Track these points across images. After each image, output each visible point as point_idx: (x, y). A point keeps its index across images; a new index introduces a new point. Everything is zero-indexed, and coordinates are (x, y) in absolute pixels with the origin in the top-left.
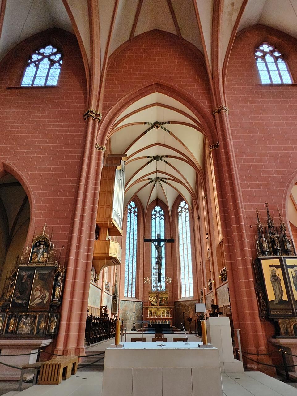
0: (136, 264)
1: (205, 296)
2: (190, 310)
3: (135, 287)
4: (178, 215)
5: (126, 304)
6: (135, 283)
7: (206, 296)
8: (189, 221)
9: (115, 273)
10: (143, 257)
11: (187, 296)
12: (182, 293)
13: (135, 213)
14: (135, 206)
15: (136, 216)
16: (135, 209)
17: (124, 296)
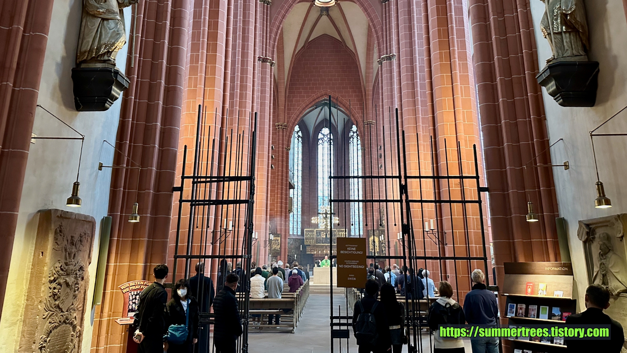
3: (300, 224)
4: (349, 140)
5: (292, 242)
6: (300, 220)
8: (361, 151)
10: (309, 190)
11: (356, 234)
12: (351, 231)
13: (299, 139)
14: (298, 129)
15: (300, 142)
16: (299, 133)
17: (290, 234)
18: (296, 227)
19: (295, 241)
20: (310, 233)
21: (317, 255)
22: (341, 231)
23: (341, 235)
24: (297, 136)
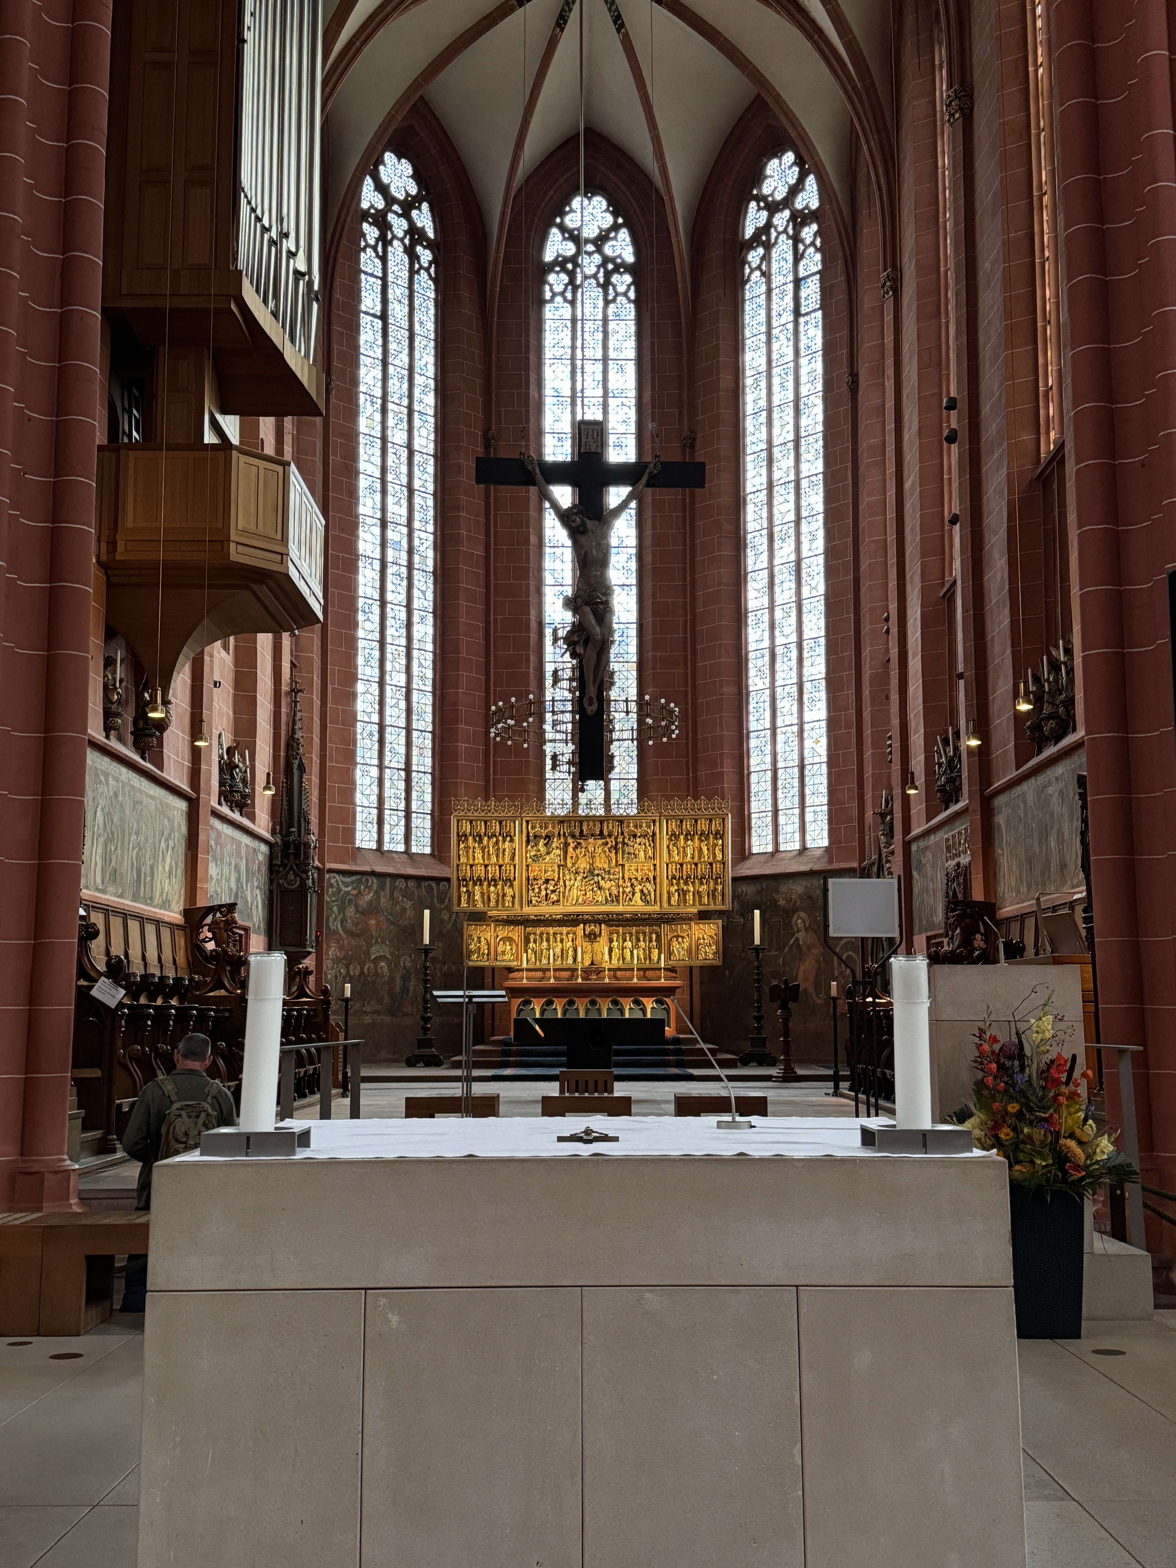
0: (430, 631)
1: (907, 845)
2: (801, 935)
3: (428, 789)
4: (744, 262)
5: (368, 898)
6: (429, 762)
7: (914, 847)
8: (819, 314)
9: (285, 688)
10: (482, 581)
11: (782, 848)
12: (750, 828)
13: (419, 249)
14: (414, 191)
15: (427, 270)
16: (414, 213)
17: (358, 844)
18: (402, 806)
19: (393, 888)
20: (486, 839)
21: (540, 974)
22: (687, 825)
23: (689, 851)
24: (406, 233)
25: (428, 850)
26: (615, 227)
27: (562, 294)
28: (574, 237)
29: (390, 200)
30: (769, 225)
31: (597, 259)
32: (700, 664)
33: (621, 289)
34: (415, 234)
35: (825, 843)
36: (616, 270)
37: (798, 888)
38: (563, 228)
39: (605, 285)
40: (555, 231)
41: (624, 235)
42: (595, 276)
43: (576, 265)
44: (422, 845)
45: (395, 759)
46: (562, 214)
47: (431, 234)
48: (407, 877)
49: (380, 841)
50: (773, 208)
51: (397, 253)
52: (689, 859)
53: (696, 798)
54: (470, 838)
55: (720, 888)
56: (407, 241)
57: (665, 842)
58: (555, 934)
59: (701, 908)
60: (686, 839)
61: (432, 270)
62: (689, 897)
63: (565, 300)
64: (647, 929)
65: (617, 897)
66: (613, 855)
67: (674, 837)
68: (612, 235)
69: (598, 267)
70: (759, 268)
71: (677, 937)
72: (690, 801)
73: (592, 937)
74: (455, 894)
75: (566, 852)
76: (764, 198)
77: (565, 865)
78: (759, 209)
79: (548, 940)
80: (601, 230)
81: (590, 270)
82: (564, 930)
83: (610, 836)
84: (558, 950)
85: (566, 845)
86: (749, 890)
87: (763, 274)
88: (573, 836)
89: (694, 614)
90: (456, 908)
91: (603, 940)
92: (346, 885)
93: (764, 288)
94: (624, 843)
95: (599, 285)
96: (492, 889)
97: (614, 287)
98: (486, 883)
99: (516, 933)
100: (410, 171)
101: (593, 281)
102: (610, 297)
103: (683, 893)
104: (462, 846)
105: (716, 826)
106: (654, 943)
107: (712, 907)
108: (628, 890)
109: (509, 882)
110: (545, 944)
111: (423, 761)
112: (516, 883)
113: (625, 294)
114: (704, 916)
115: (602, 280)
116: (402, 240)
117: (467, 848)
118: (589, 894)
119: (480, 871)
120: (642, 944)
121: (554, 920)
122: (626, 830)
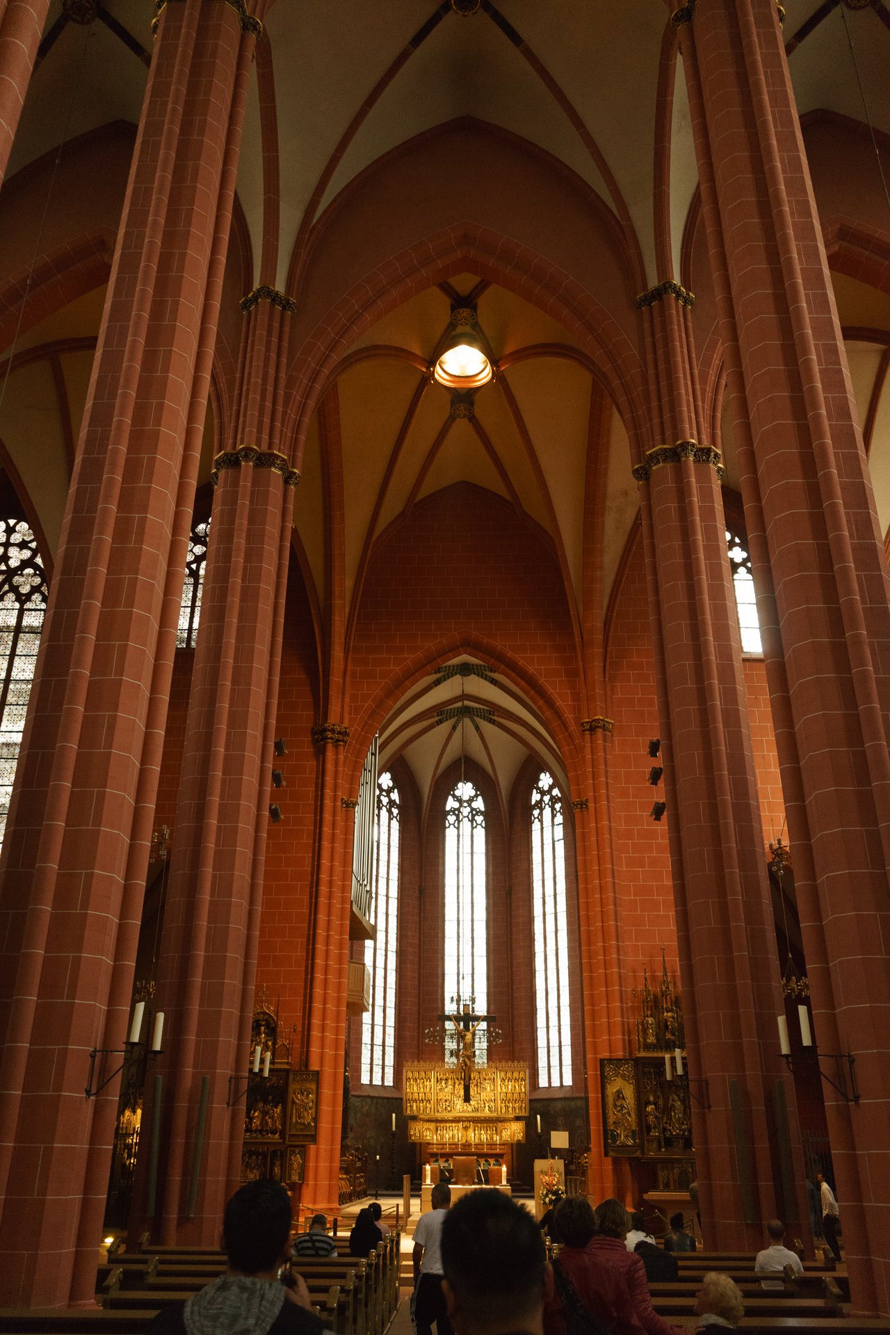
0: (394, 979)
3: (393, 1054)
4: (532, 815)
6: (393, 1041)
8: (563, 842)
10: (417, 955)
11: (552, 1085)
12: (538, 1075)
13: (393, 809)
14: (391, 784)
15: (396, 817)
16: (392, 794)
17: (362, 1082)
18: (381, 1063)
19: (377, 1103)
20: (418, 1081)
21: (441, 1146)
22: (509, 1075)
23: (510, 1087)
24: (388, 803)
25: (391, 1084)
26: (476, 796)
27: (454, 824)
28: (460, 800)
29: (381, 790)
30: (542, 800)
31: (468, 809)
32: (515, 995)
33: (479, 822)
34: (392, 803)
35: (570, 1084)
36: (477, 814)
37: (559, 1105)
38: (454, 796)
39: (472, 821)
40: (450, 797)
41: (480, 798)
42: (468, 817)
43: (459, 812)
44: (389, 1082)
45: (378, 1040)
46: (454, 790)
47: (398, 802)
48: (383, 1098)
49: (371, 1080)
50: (543, 793)
51: (384, 813)
52: (510, 1091)
53: (513, 1061)
54: (412, 1080)
55: (524, 1105)
56: (388, 807)
57: (499, 1082)
58: (449, 1127)
59: (517, 1115)
60: (508, 1081)
61: (398, 818)
62: (510, 1109)
63: (455, 827)
64: (491, 1125)
65: (478, 1109)
66: (476, 1089)
67: (503, 1080)
68: (475, 799)
69: (469, 813)
70: (538, 818)
71: (505, 1129)
72: (510, 1063)
73: (466, 1128)
74: (405, 1107)
75: (454, 1087)
76: (539, 788)
77: (454, 1093)
78: (537, 793)
79: (446, 1130)
80: (470, 797)
81: (465, 814)
82: (454, 1125)
83: (474, 1079)
84: (451, 1135)
85: (455, 1083)
86: (537, 1105)
87: (539, 821)
88: (458, 1079)
89: (512, 971)
90: (405, 1114)
91: (471, 1130)
92: (357, 1102)
93: (539, 827)
94: (480, 1083)
95: (469, 820)
96: (421, 1104)
97: (476, 821)
98: (418, 1102)
99: (432, 1126)
100: (390, 777)
101: (467, 819)
102: (474, 826)
103: (507, 1107)
104: (408, 1084)
105: (522, 1075)
106: (494, 1132)
107: (520, 1115)
108: (482, 1106)
109: (429, 1101)
110: (445, 1131)
111: (390, 1041)
112: (432, 1102)
113: (481, 825)
114: (518, 1119)
115: (470, 818)
116: (386, 806)
117: (410, 1085)
118: (465, 1107)
119: (416, 1096)
120: (489, 1132)
121: (449, 1120)
122: (481, 1077)
